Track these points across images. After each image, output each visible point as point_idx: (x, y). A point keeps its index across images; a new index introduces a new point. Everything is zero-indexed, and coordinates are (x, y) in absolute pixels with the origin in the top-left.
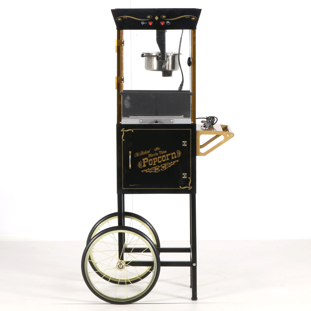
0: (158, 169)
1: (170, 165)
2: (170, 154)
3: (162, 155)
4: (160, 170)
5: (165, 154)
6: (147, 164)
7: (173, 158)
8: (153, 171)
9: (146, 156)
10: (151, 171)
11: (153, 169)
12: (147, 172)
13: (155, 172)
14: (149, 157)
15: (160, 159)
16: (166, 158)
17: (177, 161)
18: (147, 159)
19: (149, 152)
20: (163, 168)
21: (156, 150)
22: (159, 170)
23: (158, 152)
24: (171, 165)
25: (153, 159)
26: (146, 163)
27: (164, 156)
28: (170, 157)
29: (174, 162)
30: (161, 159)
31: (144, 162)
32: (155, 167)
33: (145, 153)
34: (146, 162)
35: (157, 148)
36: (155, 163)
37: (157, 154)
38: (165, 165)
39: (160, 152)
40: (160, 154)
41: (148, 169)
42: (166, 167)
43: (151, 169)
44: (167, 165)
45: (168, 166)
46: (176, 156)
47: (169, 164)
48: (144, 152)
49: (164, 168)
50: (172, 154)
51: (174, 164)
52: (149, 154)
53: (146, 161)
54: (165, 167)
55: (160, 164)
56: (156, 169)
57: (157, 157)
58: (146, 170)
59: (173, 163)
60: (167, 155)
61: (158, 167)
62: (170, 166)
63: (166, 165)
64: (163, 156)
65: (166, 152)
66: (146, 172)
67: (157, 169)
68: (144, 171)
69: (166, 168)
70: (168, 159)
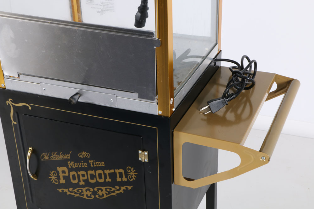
0: (91, 193)
1: (114, 192)
2: (112, 171)
3: (96, 169)
4: (95, 197)
5: (102, 168)
6: (67, 178)
7: (119, 179)
8: (80, 194)
9: (64, 163)
10: (76, 193)
11: (80, 191)
12: (68, 193)
13: (85, 197)
14: (70, 167)
15: (93, 177)
16: (106, 178)
17: (130, 188)
18: (65, 169)
19: (68, 156)
20: (101, 195)
21: (82, 157)
22: (93, 196)
23: (86, 160)
24: (117, 192)
25: (79, 173)
26: (64, 177)
27: (100, 172)
28: (113, 176)
29: (123, 188)
30: (95, 176)
31: (61, 175)
32: (84, 189)
33: (61, 157)
34: (64, 174)
35: (84, 153)
36: (84, 181)
37: (85, 165)
38: (104, 188)
39: (91, 161)
40: (92, 166)
41: (71, 189)
42: (107, 194)
43: (75, 190)
44: (108, 190)
45: (109, 193)
46: (126, 176)
47: (113, 189)
48: (58, 154)
49: (103, 195)
50: (117, 171)
51: (121, 191)
52: (68, 160)
53: (64, 172)
54: (103, 193)
55: (93, 186)
56: (86, 193)
57: (86, 170)
58: (66, 190)
59: (120, 189)
60: (107, 172)
61: (89, 190)
62: (113, 194)
63: (106, 191)
64: (98, 172)
65: (103, 164)
66: (66, 193)
67: (89, 193)
68: (63, 191)
69: (105, 196)
70: (108, 180)
